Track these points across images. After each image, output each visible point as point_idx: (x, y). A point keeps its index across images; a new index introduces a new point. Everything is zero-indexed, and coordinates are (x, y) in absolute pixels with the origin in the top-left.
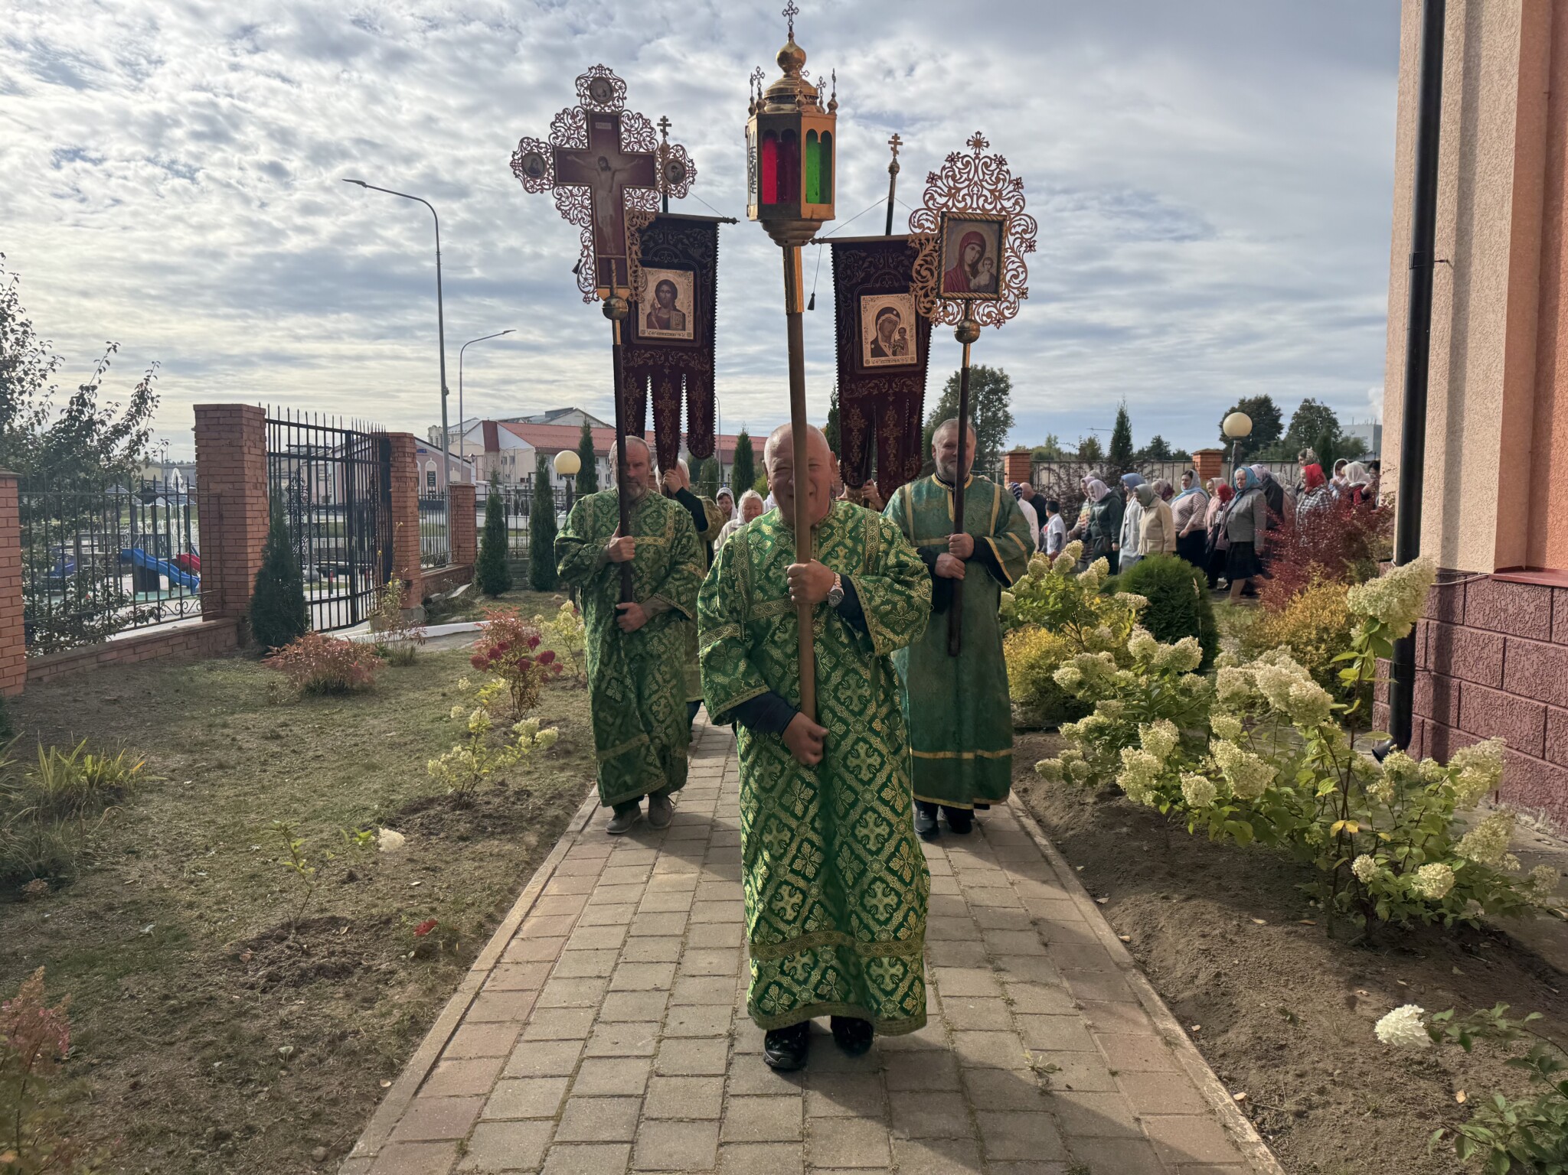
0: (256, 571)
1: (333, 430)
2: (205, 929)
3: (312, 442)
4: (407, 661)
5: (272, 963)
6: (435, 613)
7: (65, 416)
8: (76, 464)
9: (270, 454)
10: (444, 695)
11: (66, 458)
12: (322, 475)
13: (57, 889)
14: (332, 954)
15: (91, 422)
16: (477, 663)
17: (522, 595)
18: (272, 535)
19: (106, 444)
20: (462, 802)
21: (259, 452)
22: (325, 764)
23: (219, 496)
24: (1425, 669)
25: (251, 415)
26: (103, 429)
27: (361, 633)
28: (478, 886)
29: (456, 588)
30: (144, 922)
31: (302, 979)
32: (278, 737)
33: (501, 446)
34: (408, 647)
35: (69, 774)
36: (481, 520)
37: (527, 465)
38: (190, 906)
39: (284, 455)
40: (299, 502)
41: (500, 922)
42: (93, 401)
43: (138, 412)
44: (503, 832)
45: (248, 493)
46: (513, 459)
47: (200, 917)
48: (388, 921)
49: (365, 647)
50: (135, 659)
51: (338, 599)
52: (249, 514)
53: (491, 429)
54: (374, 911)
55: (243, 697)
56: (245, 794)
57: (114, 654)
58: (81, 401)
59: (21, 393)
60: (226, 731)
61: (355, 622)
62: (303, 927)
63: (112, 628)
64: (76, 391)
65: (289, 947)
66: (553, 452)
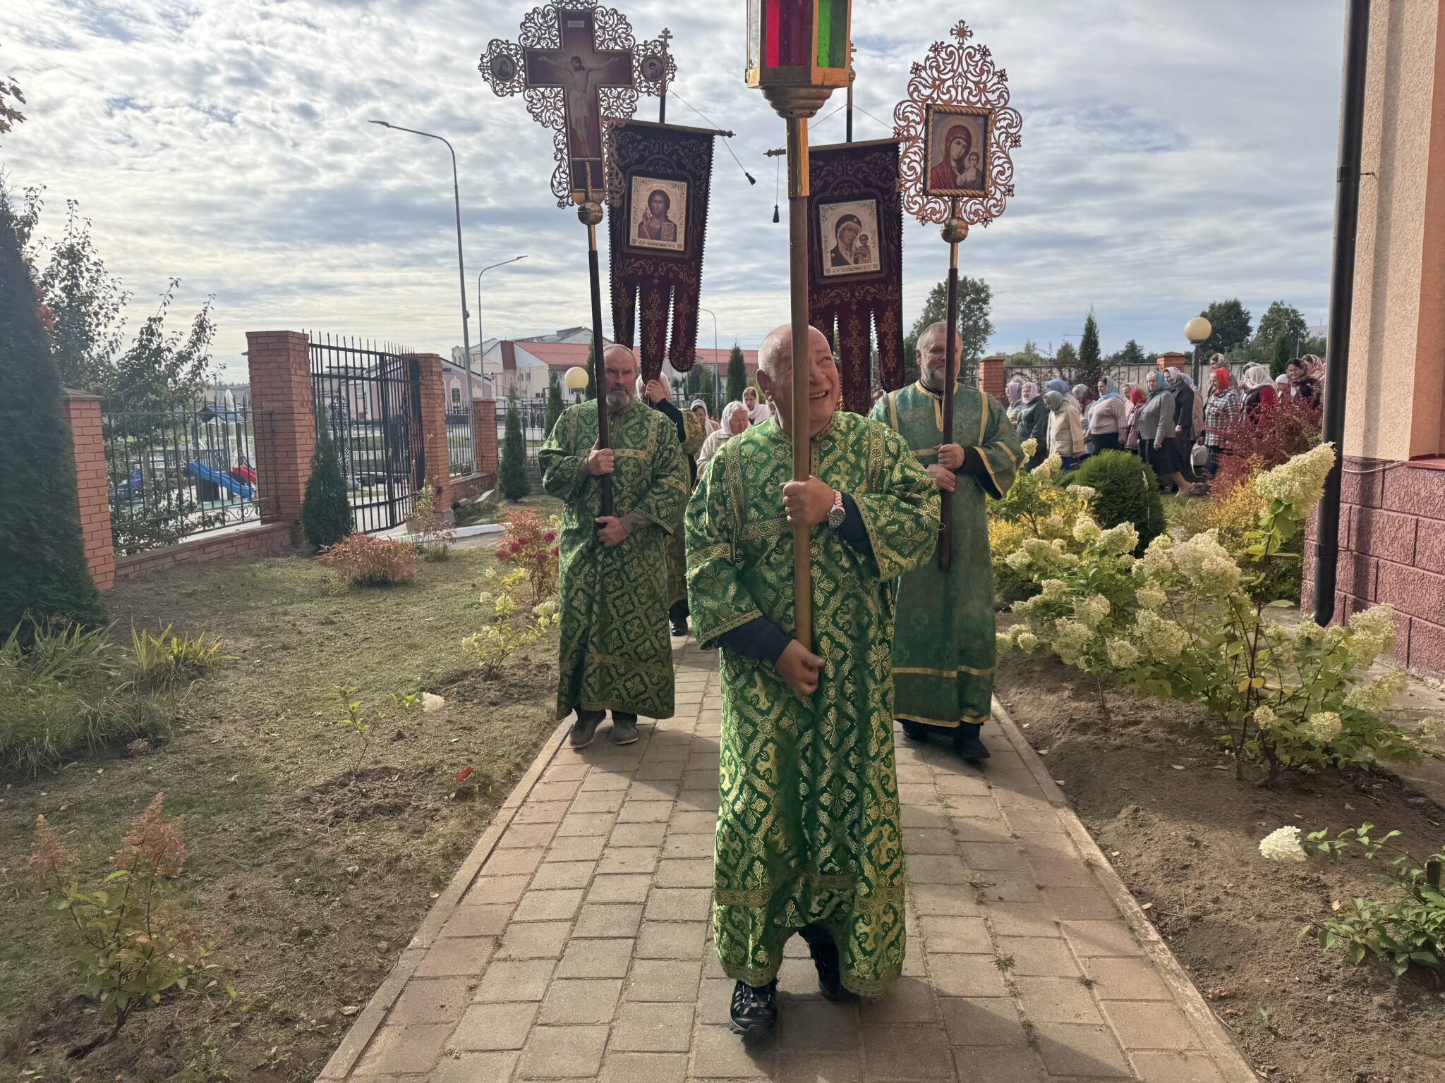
0: (306, 479)
1: (368, 352)
2: (281, 777)
3: (350, 364)
4: (441, 557)
5: (337, 803)
6: (464, 516)
7: (136, 344)
8: (148, 387)
9: (314, 375)
10: (474, 585)
11: (138, 382)
12: (360, 394)
13: (156, 747)
14: (386, 796)
15: (159, 350)
16: (501, 556)
17: (540, 499)
18: (318, 448)
19: (173, 369)
20: (492, 674)
21: (304, 373)
22: (374, 645)
23: (271, 414)
24: (1348, 549)
25: (296, 341)
26: (170, 356)
27: (400, 534)
28: (507, 741)
29: (481, 494)
30: (230, 773)
31: (363, 816)
32: (332, 623)
33: (518, 363)
34: (441, 545)
35: (159, 655)
36: (501, 433)
37: (541, 382)
38: (267, 760)
39: (326, 376)
40: (341, 417)
41: (526, 770)
42: (160, 330)
43: (199, 339)
44: (527, 699)
45: (296, 410)
46: (529, 376)
47: (276, 768)
48: (432, 770)
49: (404, 545)
50: (206, 557)
51: (379, 505)
52: (297, 429)
53: (508, 348)
54: (420, 762)
55: (300, 589)
56: (307, 670)
57: (188, 554)
58: (150, 332)
59: (97, 325)
60: (287, 618)
61: (393, 524)
62: (362, 775)
63: (185, 530)
64: (145, 323)
65: (350, 791)
66: (565, 368)
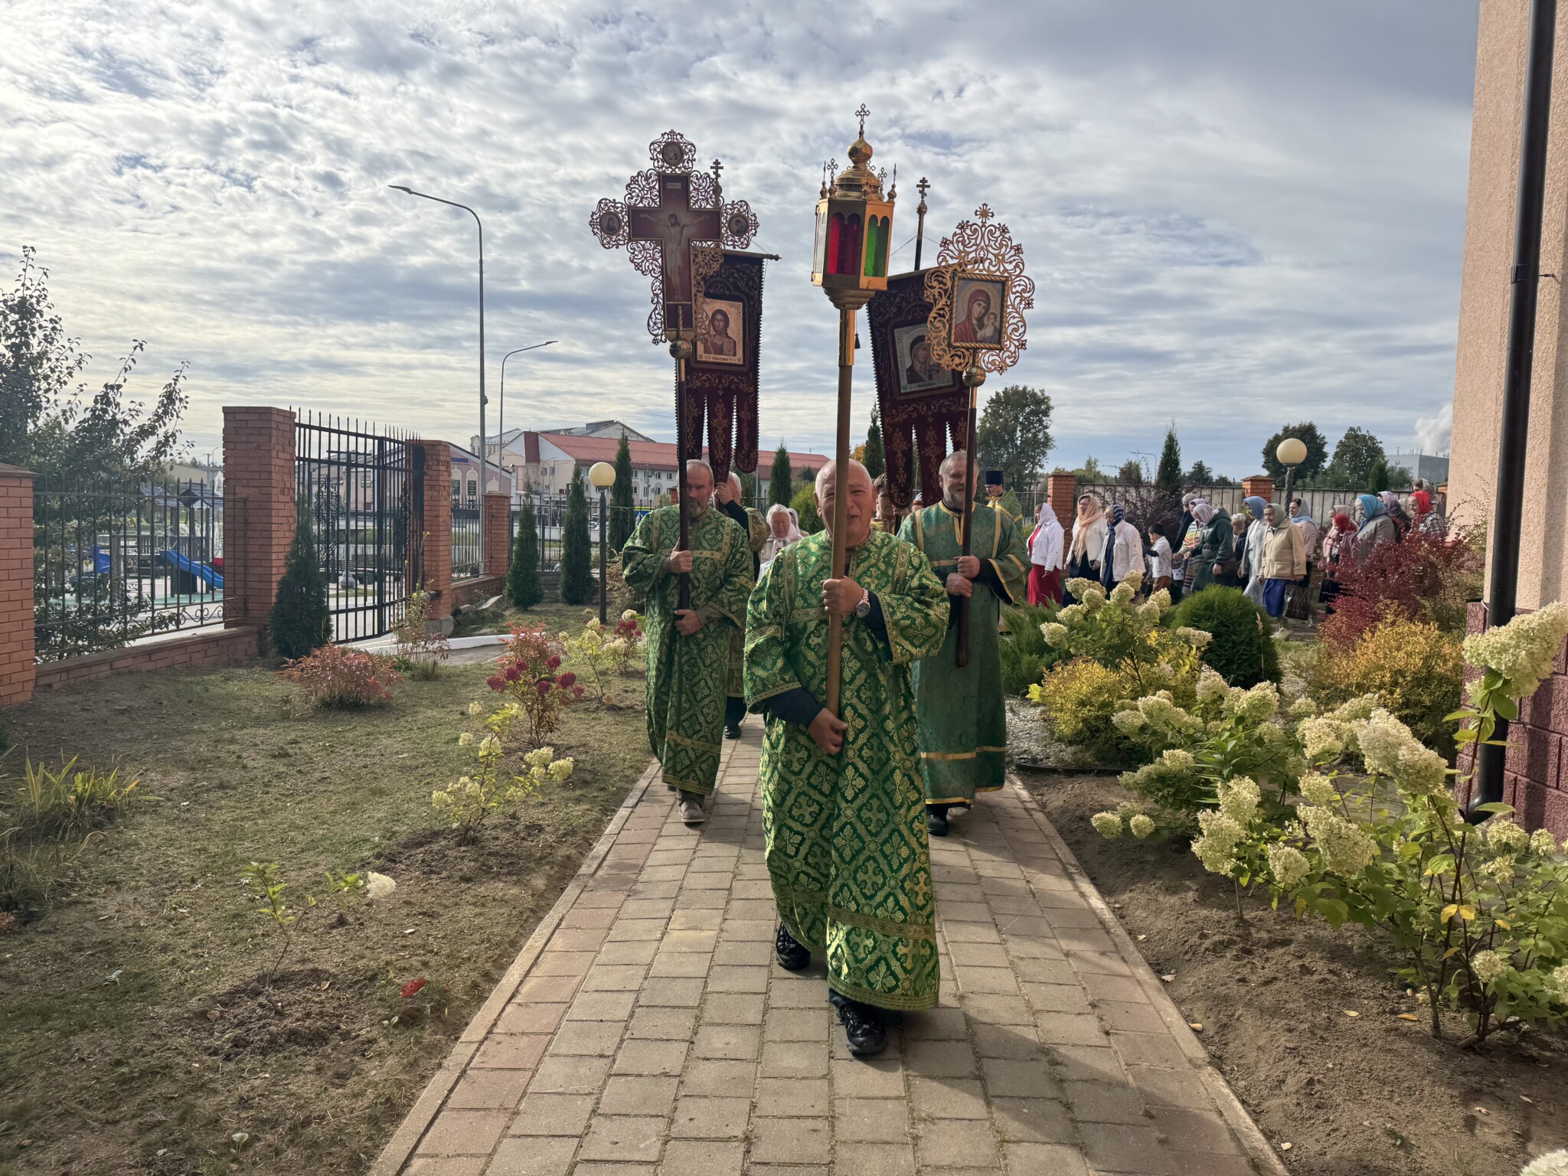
3: (352, 448)
6: (465, 624)
7: (89, 414)
9: (299, 459)
12: (361, 482)
15: (115, 422)
17: (553, 608)
19: (131, 444)
20: (468, 837)
21: (287, 456)
22: (331, 787)
24: (1520, 722)
25: (280, 419)
27: (387, 644)
29: (487, 600)
33: (543, 457)
34: (429, 660)
35: (57, 793)
37: (564, 478)
39: (324, 461)
42: (117, 400)
43: (166, 412)
44: (509, 874)
45: (274, 498)
46: (553, 470)
48: (374, 978)
49: (387, 660)
50: (150, 667)
51: (365, 609)
52: (274, 520)
53: (532, 440)
55: (256, 710)
57: (133, 661)
58: (105, 400)
59: (47, 391)
60: (233, 747)
61: (381, 632)
64: (100, 390)
66: (590, 463)
